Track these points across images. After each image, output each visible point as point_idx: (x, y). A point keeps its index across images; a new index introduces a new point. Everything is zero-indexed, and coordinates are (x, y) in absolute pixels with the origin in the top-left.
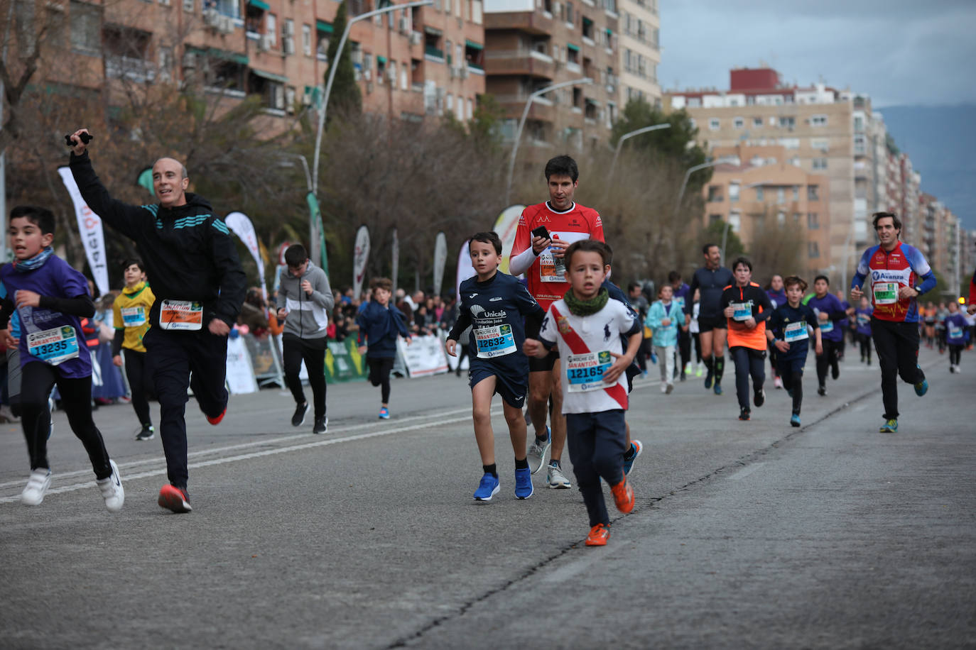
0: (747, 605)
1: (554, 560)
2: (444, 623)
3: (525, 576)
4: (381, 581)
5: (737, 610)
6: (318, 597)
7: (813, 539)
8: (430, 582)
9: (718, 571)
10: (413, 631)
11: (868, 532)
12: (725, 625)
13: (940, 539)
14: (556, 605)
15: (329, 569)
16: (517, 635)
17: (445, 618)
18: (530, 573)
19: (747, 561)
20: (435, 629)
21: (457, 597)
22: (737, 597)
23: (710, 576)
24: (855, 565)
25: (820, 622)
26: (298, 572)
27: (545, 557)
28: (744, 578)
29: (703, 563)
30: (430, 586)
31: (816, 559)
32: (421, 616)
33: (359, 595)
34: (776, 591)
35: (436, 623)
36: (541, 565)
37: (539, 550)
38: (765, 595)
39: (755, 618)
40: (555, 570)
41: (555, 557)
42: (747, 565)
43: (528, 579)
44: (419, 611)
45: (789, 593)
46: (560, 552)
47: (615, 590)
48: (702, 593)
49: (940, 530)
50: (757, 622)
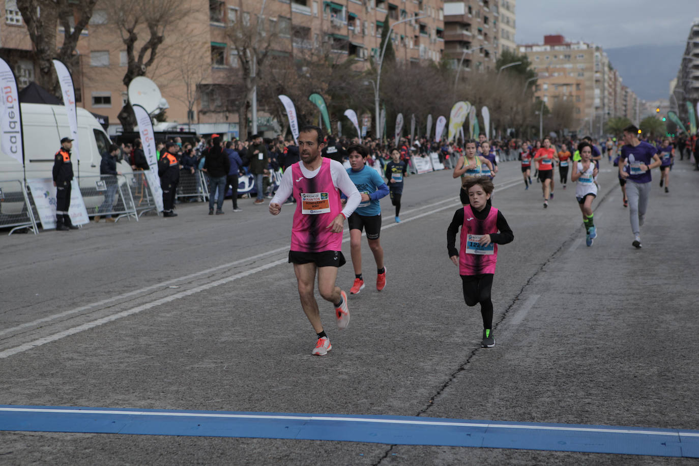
0: (602, 342)
1: (511, 308)
2: (477, 352)
3: (502, 320)
4: (443, 323)
5: (598, 346)
6: (420, 334)
7: (616, 294)
8: (464, 324)
9: (582, 318)
10: (465, 359)
11: (638, 289)
12: (596, 357)
13: (669, 294)
14: (520, 341)
15: (420, 314)
16: (510, 363)
17: (476, 350)
18: (504, 318)
19: (593, 310)
20: (474, 357)
21: (478, 335)
22: (595, 336)
23: (580, 321)
24: (640, 314)
25: (636, 355)
26: (408, 316)
27: (507, 306)
28: (595, 323)
29: (575, 312)
30: (464, 327)
31: (622, 309)
32: (465, 348)
33: (437, 333)
34: (611, 333)
35: (473, 353)
36: (507, 312)
37: (503, 301)
38: (607, 335)
39: (607, 352)
40: (513, 315)
41: (511, 306)
42: (594, 313)
43: (503, 322)
44: (464, 345)
45: (617, 334)
46: (512, 302)
47: (542, 331)
48: (580, 334)
49: (669, 288)
50: (608, 355)
